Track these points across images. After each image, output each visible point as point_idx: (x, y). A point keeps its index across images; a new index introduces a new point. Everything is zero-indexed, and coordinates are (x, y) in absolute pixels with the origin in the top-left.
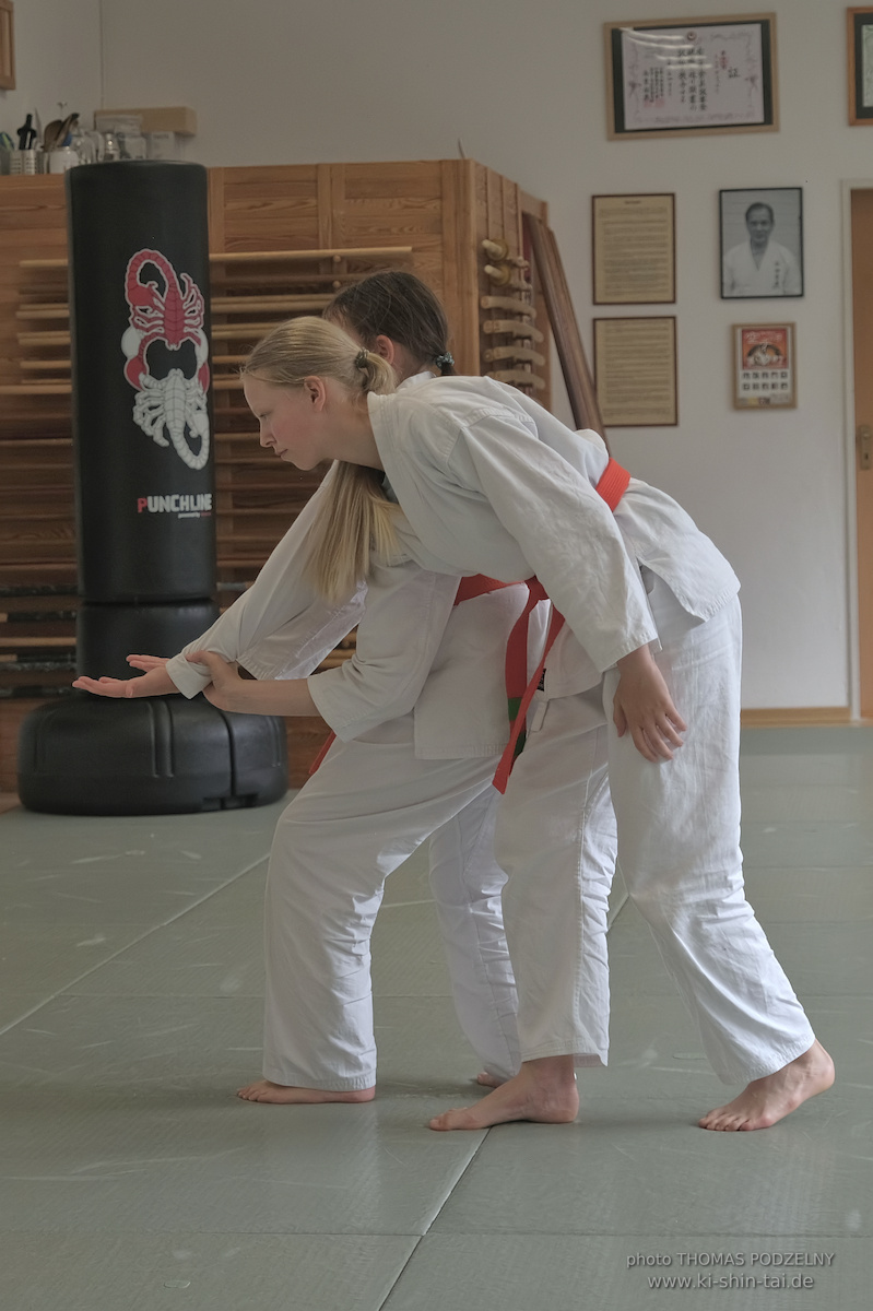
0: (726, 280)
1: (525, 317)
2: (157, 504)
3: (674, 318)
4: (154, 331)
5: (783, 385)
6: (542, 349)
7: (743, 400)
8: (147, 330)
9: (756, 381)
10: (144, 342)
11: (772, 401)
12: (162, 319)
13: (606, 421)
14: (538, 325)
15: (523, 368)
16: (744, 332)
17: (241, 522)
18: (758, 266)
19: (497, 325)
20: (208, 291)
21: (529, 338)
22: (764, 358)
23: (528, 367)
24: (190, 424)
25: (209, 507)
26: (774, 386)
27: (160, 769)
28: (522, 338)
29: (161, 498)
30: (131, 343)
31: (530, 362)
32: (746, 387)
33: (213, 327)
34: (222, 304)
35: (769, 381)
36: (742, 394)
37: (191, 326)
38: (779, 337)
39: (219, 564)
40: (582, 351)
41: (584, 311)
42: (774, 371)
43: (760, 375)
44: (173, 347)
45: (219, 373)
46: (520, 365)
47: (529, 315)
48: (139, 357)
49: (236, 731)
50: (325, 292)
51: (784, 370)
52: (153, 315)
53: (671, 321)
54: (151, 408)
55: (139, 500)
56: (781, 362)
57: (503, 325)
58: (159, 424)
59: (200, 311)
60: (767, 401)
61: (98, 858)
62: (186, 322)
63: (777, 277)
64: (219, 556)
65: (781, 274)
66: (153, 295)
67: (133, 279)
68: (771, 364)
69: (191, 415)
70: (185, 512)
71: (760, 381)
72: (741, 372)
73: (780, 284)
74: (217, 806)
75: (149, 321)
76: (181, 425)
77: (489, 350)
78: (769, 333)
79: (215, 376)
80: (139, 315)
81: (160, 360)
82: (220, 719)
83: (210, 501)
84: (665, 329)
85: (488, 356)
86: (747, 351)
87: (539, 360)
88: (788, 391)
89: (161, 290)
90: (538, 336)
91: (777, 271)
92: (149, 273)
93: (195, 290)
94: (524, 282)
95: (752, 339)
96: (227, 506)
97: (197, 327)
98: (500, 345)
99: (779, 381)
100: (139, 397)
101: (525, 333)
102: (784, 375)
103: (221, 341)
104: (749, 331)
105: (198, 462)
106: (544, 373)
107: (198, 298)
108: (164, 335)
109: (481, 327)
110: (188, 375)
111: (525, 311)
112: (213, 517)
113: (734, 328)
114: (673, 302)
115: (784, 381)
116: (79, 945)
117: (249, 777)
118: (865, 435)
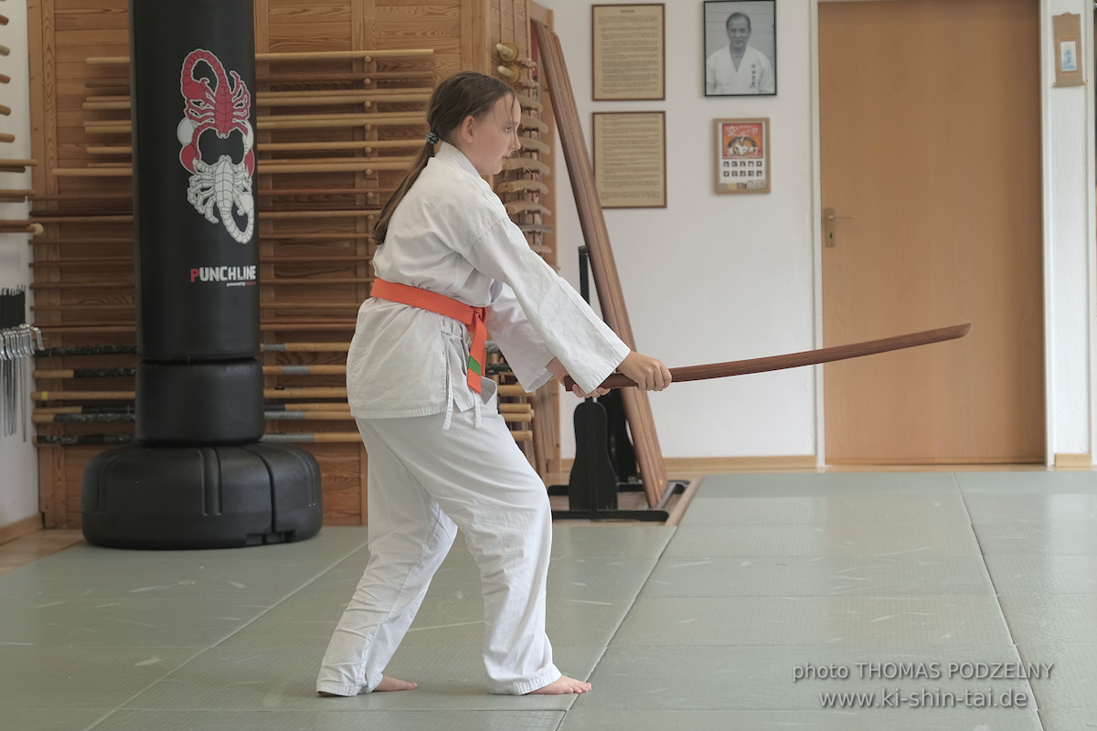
0: (708, 80)
1: (532, 112)
2: (209, 274)
3: (663, 113)
4: (206, 121)
5: (759, 173)
6: (548, 139)
7: (724, 185)
8: (200, 121)
9: (735, 169)
10: (197, 131)
11: (748, 187)
12: (213, 111)
13: (604, 203)
14: (543, 118)
15: (531, 157)
16: (724, 126)
17: (282, 290)
18: (737, 69)
20: (254, 87)
21: (536, 130)
22: (742, 149)
23: (535, 156)
24: (238, 204)
25: (254, 277)
26: (750, 173)
27: (208, 509)
28: (529, 129)
29: (211, 269)
30: (186, 131)
31: (537, 151)
32: (726, 174)
33: (258, 118)
34: (266, 98)
35: (747, 169)
36: (723, 180)
37: (238, 117)
38: (755, 130)
39: (263, 327)
40: (582, 140)
41: (584, 106)
42: (751, 160)
43: (739, 164)
44: (223, 136)
45: (264, 159)
46: (529, 154)
47: (536, 110)
48: (192, 145)
49: (276, 476)
50: (358, 88)
51: (759, 160)
52: (205, 107)
53: (661, 115)
54: (203, 190)
55: (192, 271)
56: (756, 152)
58: (210, 204)
59: (247, 104)
60: (745, 186)
61: (151, 588)
62: (234, 113)
63: (754, 77)
64: (262, 320)
65: (757, 75)
66: (206, 89)
67: (187, 75)
68: (748, 154)
69: (238, 196)
70: (232, 281)
71: (739, 169)
72: (722, 161)
73: (756, 84)
74: (259, 541)
75: (202, 112)
76: (229, 205)
78: (746, 127)
79: (259, 162)
80: (193, 107)
81: (211, 148)
82: (262, 464)
83: (254, 272)
84: (656, 122)
86: (727, 144)
87: (544, 149)
88: (763, 177)
89: (212, 85)
90: (544, 128)
91: (754, 72)
92: (202, 70)
93: (242, 86)
94: (532, 81)
95: (732, 132)
96: (269, 276)
97: (244, 118)
99: (755, 169)
100: (193, 180)
101: (533, 125)
102: (759, 164)
103: (265, 131)
104: (729, 125)
105: (244, 237)
106: (549, 161)
107: (245, 93)
108: (215, 125)
110: (236, 161)
111: (533, 107)
112: (257, 285)
113: (715, 122)
114: (663, 99)
115: (759, 169)
116: (138, 664)
117: (288, 516)
118: (831, 217)
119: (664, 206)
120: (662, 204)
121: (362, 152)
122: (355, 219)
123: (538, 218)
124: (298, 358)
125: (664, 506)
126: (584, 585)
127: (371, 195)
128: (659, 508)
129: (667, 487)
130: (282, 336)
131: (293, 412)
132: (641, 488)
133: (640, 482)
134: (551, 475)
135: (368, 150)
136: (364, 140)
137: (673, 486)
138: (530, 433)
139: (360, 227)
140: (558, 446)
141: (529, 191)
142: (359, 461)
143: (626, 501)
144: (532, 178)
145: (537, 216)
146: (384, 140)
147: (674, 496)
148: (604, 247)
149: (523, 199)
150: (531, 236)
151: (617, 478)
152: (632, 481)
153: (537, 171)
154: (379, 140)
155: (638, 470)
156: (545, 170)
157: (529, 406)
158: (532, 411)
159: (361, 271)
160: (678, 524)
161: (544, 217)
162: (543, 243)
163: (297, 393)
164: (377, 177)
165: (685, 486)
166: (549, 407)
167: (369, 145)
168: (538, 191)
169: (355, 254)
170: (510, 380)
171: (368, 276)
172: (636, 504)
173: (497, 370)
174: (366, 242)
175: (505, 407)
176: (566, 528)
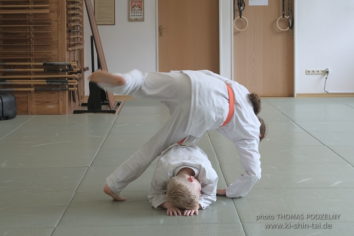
5: (141, 15)
6: (82, 5)
7: (131, 19)
9: (134, 14)
11: (138, 19)
13: (97, 23)
16: (131, 2)
22: (136, 9)
23: (78, 10)
26: (139, 16)
28: (77, 2)
31: (78, 8)
35: (138, 14)
36: (131, 17)
38: (140, 3)
42: (139, 12)
46: (76, 9)
49: (3, 101)
56: (140, 10)
68: (138, 10)
72: (131, 12)
77: (69, 5)
78: (137, 2)
84: (112, 1)
85: (68, 7)
86: (132, 7)
87: (81, 8)
88: (142, 17)
90: (81, 2)
95: (134, 4)
96: (1, 43)
98: (71, 4)
102: (141, 13)
104: (133, 2)
106: (82, 11)
113: (129, 1)
117: (7, 112)
118: (161, 28)
119: (115, 24)
120: (114, 24)
121: (28, 8)
122: (26, 27)
123: (79, 28)
124: (10, 67)
125: (114, 109)
126: (93, 131)
127: (31, 20)
128: (113, 110)
129: (115, 104)
130: (5, 61)
131: (8, 82)
132: (108, 104)
133: (108, 102)
134: (82, 100)
135: (30, 7)
136: (29, 5)
137: (117, 103)
138: (77, 88)
139: (28, 29)
140: (84, 92)
141: (76, 20)
142: (27, 96)
143: (104, 108)
144: (77, 16)
145: (78, 27)
146: (35, 5)
147: (117, 106)
148: (98, 36)
149: (75, 22)
150: (77, 32)
151: (101, 101)
152: (105, 102)
153: (78, 14)
154: (33, 5)
155: (107, 99)
156: (81, 14)
157: (76, 81)
158: (77, 82)
159: (28, 42)
160: (118, 114)
161: (80, 27)
162: (80, 35)
163: (9, 77)
164: (33, 15)
165: (120, 103)
166: (82, 81)
168: (79, 20)
169: (26, 37)
170: (71, 74)
171: (30, 43)
172: (107, 108)
173: (67, 70)
174: (30, 33)
175: (69, 81)
176: (86, 115)
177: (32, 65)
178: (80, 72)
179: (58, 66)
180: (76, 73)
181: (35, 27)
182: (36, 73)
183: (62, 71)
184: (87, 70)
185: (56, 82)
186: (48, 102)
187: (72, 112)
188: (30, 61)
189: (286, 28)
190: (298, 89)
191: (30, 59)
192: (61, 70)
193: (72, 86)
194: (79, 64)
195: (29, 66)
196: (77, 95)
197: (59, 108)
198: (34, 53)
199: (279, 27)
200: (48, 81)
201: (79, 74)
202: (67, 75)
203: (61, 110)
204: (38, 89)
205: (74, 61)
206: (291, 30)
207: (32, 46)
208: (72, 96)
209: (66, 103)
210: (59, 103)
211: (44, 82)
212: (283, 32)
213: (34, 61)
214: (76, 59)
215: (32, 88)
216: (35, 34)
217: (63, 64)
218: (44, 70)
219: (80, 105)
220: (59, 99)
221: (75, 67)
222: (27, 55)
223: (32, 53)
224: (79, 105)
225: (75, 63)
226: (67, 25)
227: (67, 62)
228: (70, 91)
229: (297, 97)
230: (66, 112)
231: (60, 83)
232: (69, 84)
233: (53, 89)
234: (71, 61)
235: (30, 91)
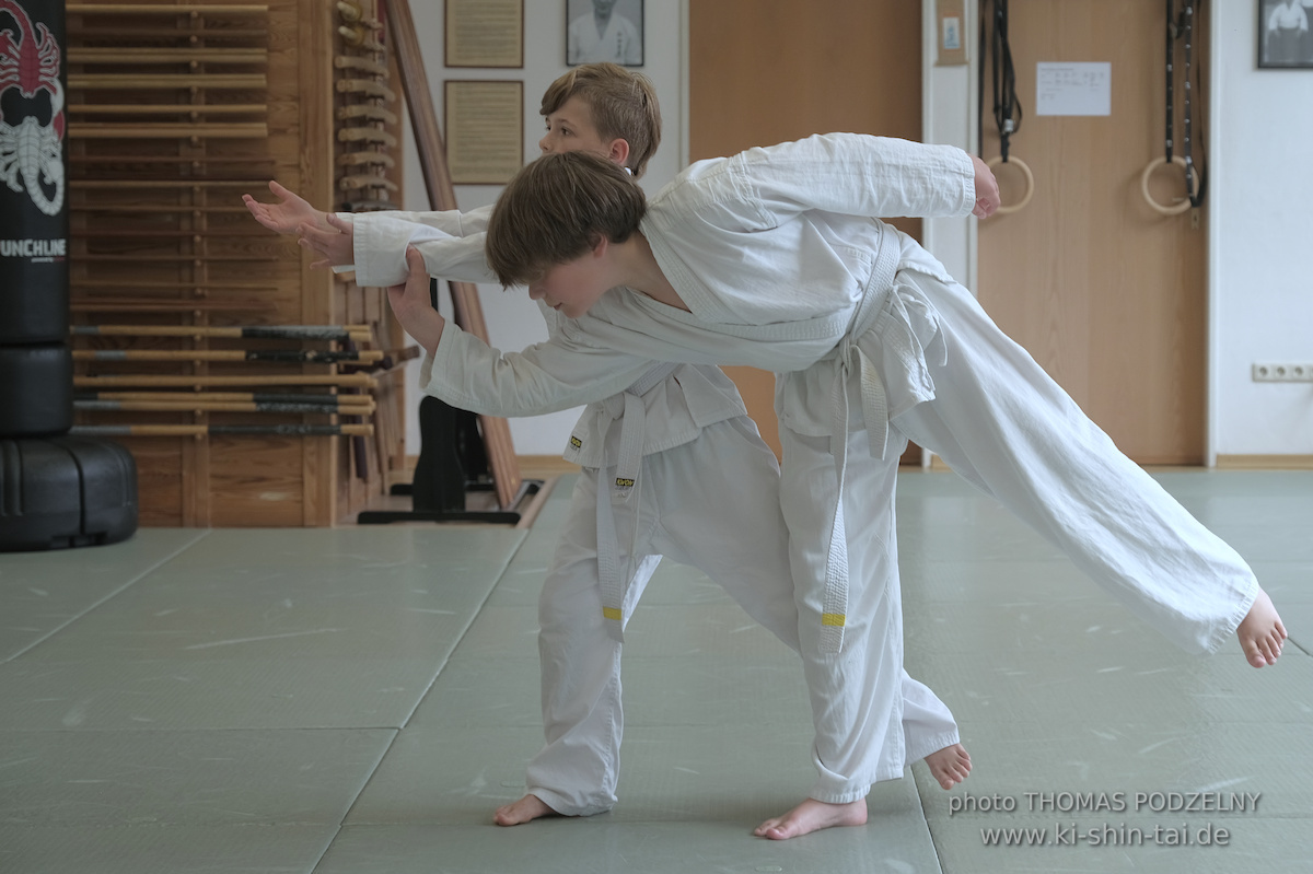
0: (570, 49)
1: (378, 78)
2: (11, 248)
3: (521, 83)
4: (9, 78)
6: (394, 108)
8: (6, 77)
12: (18, 67)
13: (455, 178)
14: (389, 84)
15: (376, 127)
17: (96, 267)
18: (601, 35)
19: (351, 84)
20: (64, 42)
21: (382, 97)
23: (381, 126)
24: (45, 171)
25: (63, 253)
27: (8, 508)
28: (374, 97)
29: (15, 242)
31: (382, 120)
33: (69, 77)
34: (78, 54)
37: (47, 75)
39: (73, 307)
40: (433, 112)
41: (435, 73)
44: (28, 95)
45: (75, 122)
46: (373, 123)
47: (382, 75)
49: (86, 473)
50: (183, 47)
52: (12, 63)
54: (8, 154)
57: (356, 85)
58: (13, 170)
59: (56, 61)
62: (42, 70)
63: (618, 48)
64: (72, 300)
65: (623, 44)
66: (8, 42)
69: (45, 163)
70: (38, 256)
73: (621, 55)
74: (66, 544)
75: (8, 68)
76: (35, 172)
77: (342, 108)
79: (70, 125)
81: (14, 107)
82: (71, 459)
83: (63, 247)
84: (514, 93)
85: (340, 114)
87: (391, 119)
89: (17, 38)
90: (391, 96)
91: (620, 41)
93: (50, 40)
94: (378, 43)
96: (82, 251)
97: (52, 76)
98: (354, 103)
101: (378, 92)
103: (77, 90)
105: (52, 208)
106: (395, 131)
107: (54, 48)
108: (19, 83)
109: (335, 85)
110: (43, 123)
111: (379, 71)
112: (66, 262)
114: (521, 67)
117: (100, 516)
121: (187, 117)
122: (178, 192)
123: (383, 195)
124: (114, 342)
125: (517, 506)
126: (426, 592)
127: (196, 164)
128: (510, 509)
129: (520, 487)
130: (95, 318)
131: (107, 402)
132: (491, 488)
133: (491, 481)
134: (395, 473)
135: (194, 115)
136: (189, 102)
137: (526, 486)
138: (372, 427)
139: (185, 199)
140: (402, 441)
141: (373, 164)
142: (181, 457)
143: (475, 502)
144: (376, 150)
145: (381, 192)
146: (211, 104)
147: (528, 497)
149: (367, 173)
151: (466, 476)
152: (482, 480)
153: (382, 143)
154: (207, 103)
155: (488, 469)
156: (391, 141)
157: (370, 398)
158: (374, 404)
159: (186, 248)
160: (530, 526)
161: (390, 192)
163: (112, 380)
164: (204, 144)
165: (539, 485)
166: (392, 400)
167: (195, 109)
168: (383, 165)
169: (178, 229)
170: (350, 370)
171: (192, 253)
172: (487, 505)
173: (335, 358)
174: (191, 215)
175: (343, 398)
176: (409, 530)
177: (198, 338)
178: (385, 364)
179: (300, 340)
180: (369, 369)
181: (211, 192)
182: (215, 367)
183: (317, 360)
184: (411, 358)
185: (291, 402)
186: (261, 479)
187: (354, 517)
188: (189, 318)
189: (1177, 204)
190: (1222, 437)
191: (192, 314)
192: (310, 355)
193: (353, 419)
194: (384, 334)
195: (189, 342)
196: (375, 456)
197: (302, 502)
198: (210, 289)
199: (1152, 199)
200: (260, 396)
201: (381, 372)
202: (333, 376)
203: (310, 509)
204: (223, 429)
205: (364, 323)
206: (1196, 211)
207: (198, 263)
208: (355, 456)
209: (328, 481)
210: (302, 483)
211: (245, 403)
212: (1165, 217)
213: (206, 321)
214: (373, 315)
215: (201, 424)
216: (211, 216)
217: (320, 334)
218: (247, 357)
219: (387, 490)
220: (302, 468)
221: (366, 346)
222: (179, 297)
223: (199, 291)
224: (383, 492)
225: (365, 331)
226: (337, 183)
227: (337, 323)
228: (344, 440)
229: (1217, 467)
230: (328, 518)
231: (307, 406)
232: (341, 409)
233: (280, 429)
234: (351, 319)
235: (192, 438)
